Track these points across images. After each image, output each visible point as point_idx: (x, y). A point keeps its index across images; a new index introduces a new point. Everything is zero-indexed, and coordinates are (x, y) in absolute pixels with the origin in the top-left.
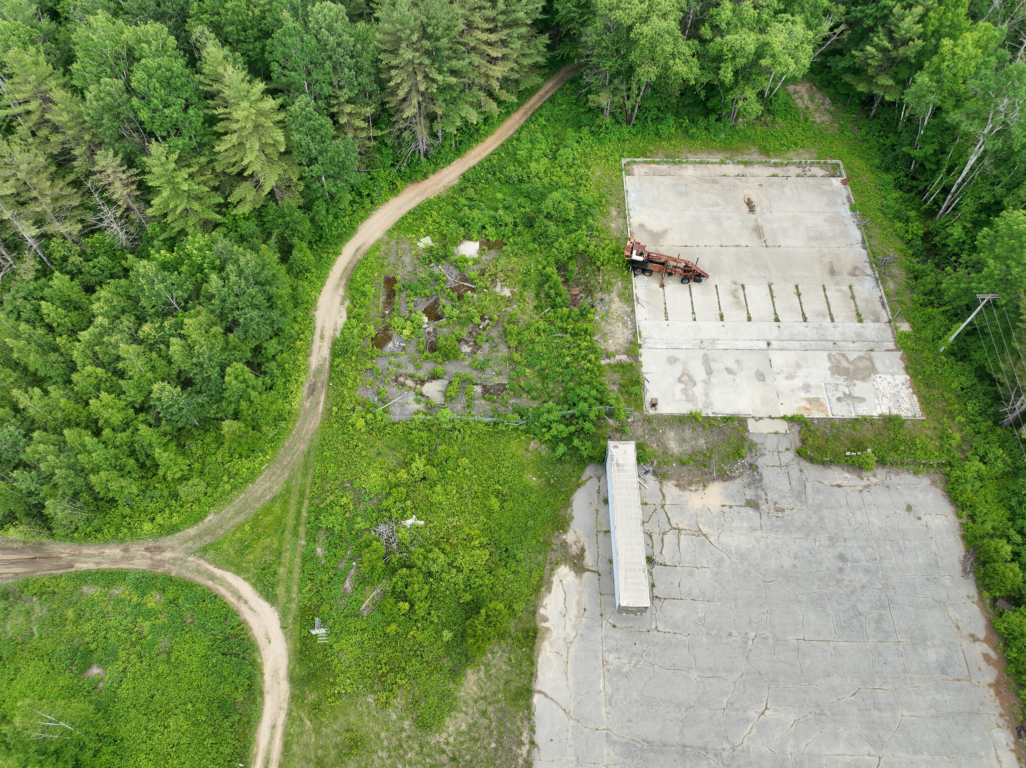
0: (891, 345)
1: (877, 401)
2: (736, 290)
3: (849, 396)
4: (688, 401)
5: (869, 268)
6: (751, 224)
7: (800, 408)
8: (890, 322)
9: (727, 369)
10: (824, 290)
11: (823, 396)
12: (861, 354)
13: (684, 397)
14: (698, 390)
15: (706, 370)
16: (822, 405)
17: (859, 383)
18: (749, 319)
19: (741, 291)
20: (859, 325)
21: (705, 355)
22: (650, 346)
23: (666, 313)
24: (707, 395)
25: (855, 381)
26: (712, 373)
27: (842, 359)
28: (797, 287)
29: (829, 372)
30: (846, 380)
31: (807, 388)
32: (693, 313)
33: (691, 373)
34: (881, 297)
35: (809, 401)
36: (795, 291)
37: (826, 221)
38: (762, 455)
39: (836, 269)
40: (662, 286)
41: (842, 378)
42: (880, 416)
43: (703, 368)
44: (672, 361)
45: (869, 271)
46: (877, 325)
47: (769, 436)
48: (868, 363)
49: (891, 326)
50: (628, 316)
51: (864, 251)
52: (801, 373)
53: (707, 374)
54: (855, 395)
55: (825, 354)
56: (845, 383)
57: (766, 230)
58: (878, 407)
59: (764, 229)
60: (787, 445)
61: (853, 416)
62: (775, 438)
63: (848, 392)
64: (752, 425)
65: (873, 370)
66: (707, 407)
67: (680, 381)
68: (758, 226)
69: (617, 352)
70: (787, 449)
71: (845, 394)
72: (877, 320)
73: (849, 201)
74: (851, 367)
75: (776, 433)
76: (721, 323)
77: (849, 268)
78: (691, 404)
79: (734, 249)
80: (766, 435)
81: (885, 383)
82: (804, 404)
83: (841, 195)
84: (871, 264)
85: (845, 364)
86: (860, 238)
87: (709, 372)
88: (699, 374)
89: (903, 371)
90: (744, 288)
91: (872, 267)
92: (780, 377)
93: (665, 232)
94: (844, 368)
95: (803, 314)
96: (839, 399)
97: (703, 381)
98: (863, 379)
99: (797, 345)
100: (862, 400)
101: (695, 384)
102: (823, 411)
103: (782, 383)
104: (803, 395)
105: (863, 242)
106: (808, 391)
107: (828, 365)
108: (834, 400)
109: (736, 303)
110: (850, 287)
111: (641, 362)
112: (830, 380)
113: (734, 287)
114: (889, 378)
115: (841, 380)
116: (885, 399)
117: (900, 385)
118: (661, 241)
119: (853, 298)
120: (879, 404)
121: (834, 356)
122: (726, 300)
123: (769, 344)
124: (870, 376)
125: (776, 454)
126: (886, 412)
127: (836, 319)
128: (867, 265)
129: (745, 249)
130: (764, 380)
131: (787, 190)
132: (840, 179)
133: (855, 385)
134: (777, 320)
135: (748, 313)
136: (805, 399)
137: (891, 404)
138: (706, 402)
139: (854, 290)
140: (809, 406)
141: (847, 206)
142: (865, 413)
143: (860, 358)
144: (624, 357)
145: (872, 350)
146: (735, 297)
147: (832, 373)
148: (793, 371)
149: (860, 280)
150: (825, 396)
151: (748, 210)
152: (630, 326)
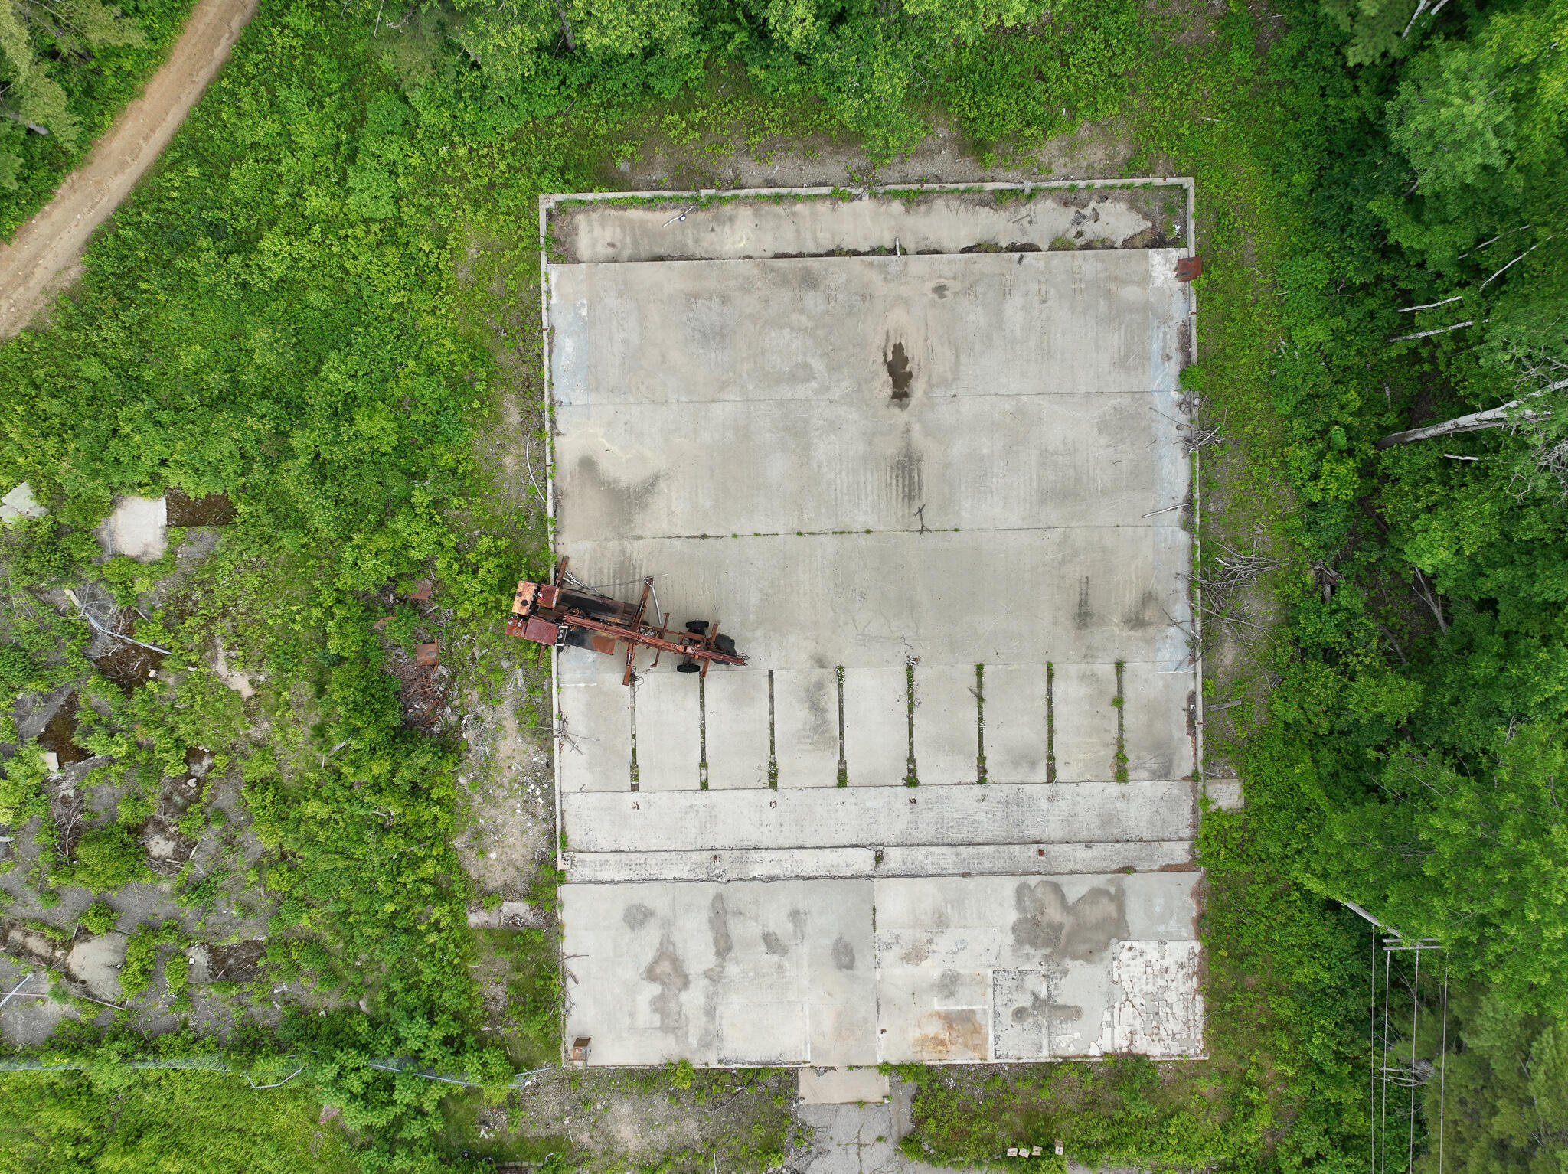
0: (1179, 852)
1: (1107, 1016)
2: (820, 686)
3: (1045, 1005)
4: (665, 1029)
5: (1183, 596)
6: (890, 448)
7: (923, 1042)
8: (1194, 777)
9: (766, 937)
10: (1050, 676)
11: (981, 1004)
12: (1100, 881)
13: (657, 1020)
14: (693, 999)
15: (716, 943)
16: (977, 1030)
17: (1075, 967)
18: (842, 782)
19: (832, 690)
20: (1114, 788)
21: (719, 898)
22: (587, 873)
23: (634, 765)
24: (710, 1012)
25: (1069, 963)
26: (729, 949)
27: (1050, 898)
28: (980, 668)
29: (1010, 939)
30: (1047, 958)
31: (949, 984)
32: (704, 764)
33: (680, 952)
34: (1192, 698)
35: (949, 1020)
36: (973, 682)
37: (1103, 427)
38: (822, 1153)
39: (1095, 604)
40: (631, 678)
41: (1038, 954)
42: (1105, 1054)
43: (709, 936)
44: (637, 917)
45: (1181, 609)
46: (1162, 786)
47: (843, 1110)
48: (1111, 909)
49: (1194, 790)
50: (539, 782)
51: (1183, 537)
52: (944, 944)
53: (718, 953)
54: (1060, 1001)
55: (1008, 886)
56: (1044, 969)
57: (929, 472)
58: (1107, 1032)
59: (925, 466)
60: (880, 1128)
61: (1044, 1056)
62: (855, 1114)
63: (1044, 994)
64: (807, 1086)
65: (1117, 928)
66: (708, 1046)
67: (651, 975)
68: (909, 455)
69: (507, 891)
70: (880, 1139)
71: (1036, 998)
72: (1163, 773)
73: (1185, 346)
74: (1067, 921)
75: (861, 1103)
76: (770, 795)
77: (1130, 597)
78: (671, 1039)
79: (830, 543)
80: (836, 1108)
81: (1137, 967)
82: (935, 1029)
83: (1165, 320)
84: (1192, 583)
85: (1054, 914)
86: (1182, 490)
87: (724, 947)
88: (698, 953)
89: (1188, 930)
90: (841, 678)
91: (1191, 597)
92: (890, 957)
93: (650, 486)
94: (1050, 925)
95: (982, 759)
96: (1020, 1014)
97: (708, 975)
98: (1089, 956)
99: (945, 858)
100: (1073, 1013)
101: (686, 983)
102: (975, 1047)
103: (895, 973)
104: (938, 1005)
105: (1189, 505)
106: (951, 995)
107: (1013, 916)
108: (1007, 1014)
109: (815, 729)
110: (1119, 666)
111: (560, 925)
112: (1009, 962)
113: (817, 673)
114: (1151, 950)
115: (1034, 960)
116: (1128, 1010)
117: (1173, 969)
118: (638, 519)
119: (1118, 702)
120: (1111, 1025)
121: (1032, 891)
122: (792, 717)
123: (879, 858)
124: (1107, 945)
125: (853, 1150)
126: (1121, 1043)
127: (1061, 773)
128: (1182, 586)
129: (863, 541)
130: (850, 966)
131: (1014, 310)
132: (1176, 254)
133: (1065, 973)
134: (912, 781)
135: (842, 760)
136: (938, 1015)
137: (1138, 1022)
138: (707, 1032)
139: (1126, 676)
140: (944, 1036)
141: (1174, 368)
142: (1072, 1050)
143: (1096, 893)
144: (520, 909)
145: (1128, 870)
146: (817, 709)
147: (1019, 942)
148: (925, 937)
149: (1150, 642)
150: (989, 1007)
151: (889, 391)
152: (542, 813)
